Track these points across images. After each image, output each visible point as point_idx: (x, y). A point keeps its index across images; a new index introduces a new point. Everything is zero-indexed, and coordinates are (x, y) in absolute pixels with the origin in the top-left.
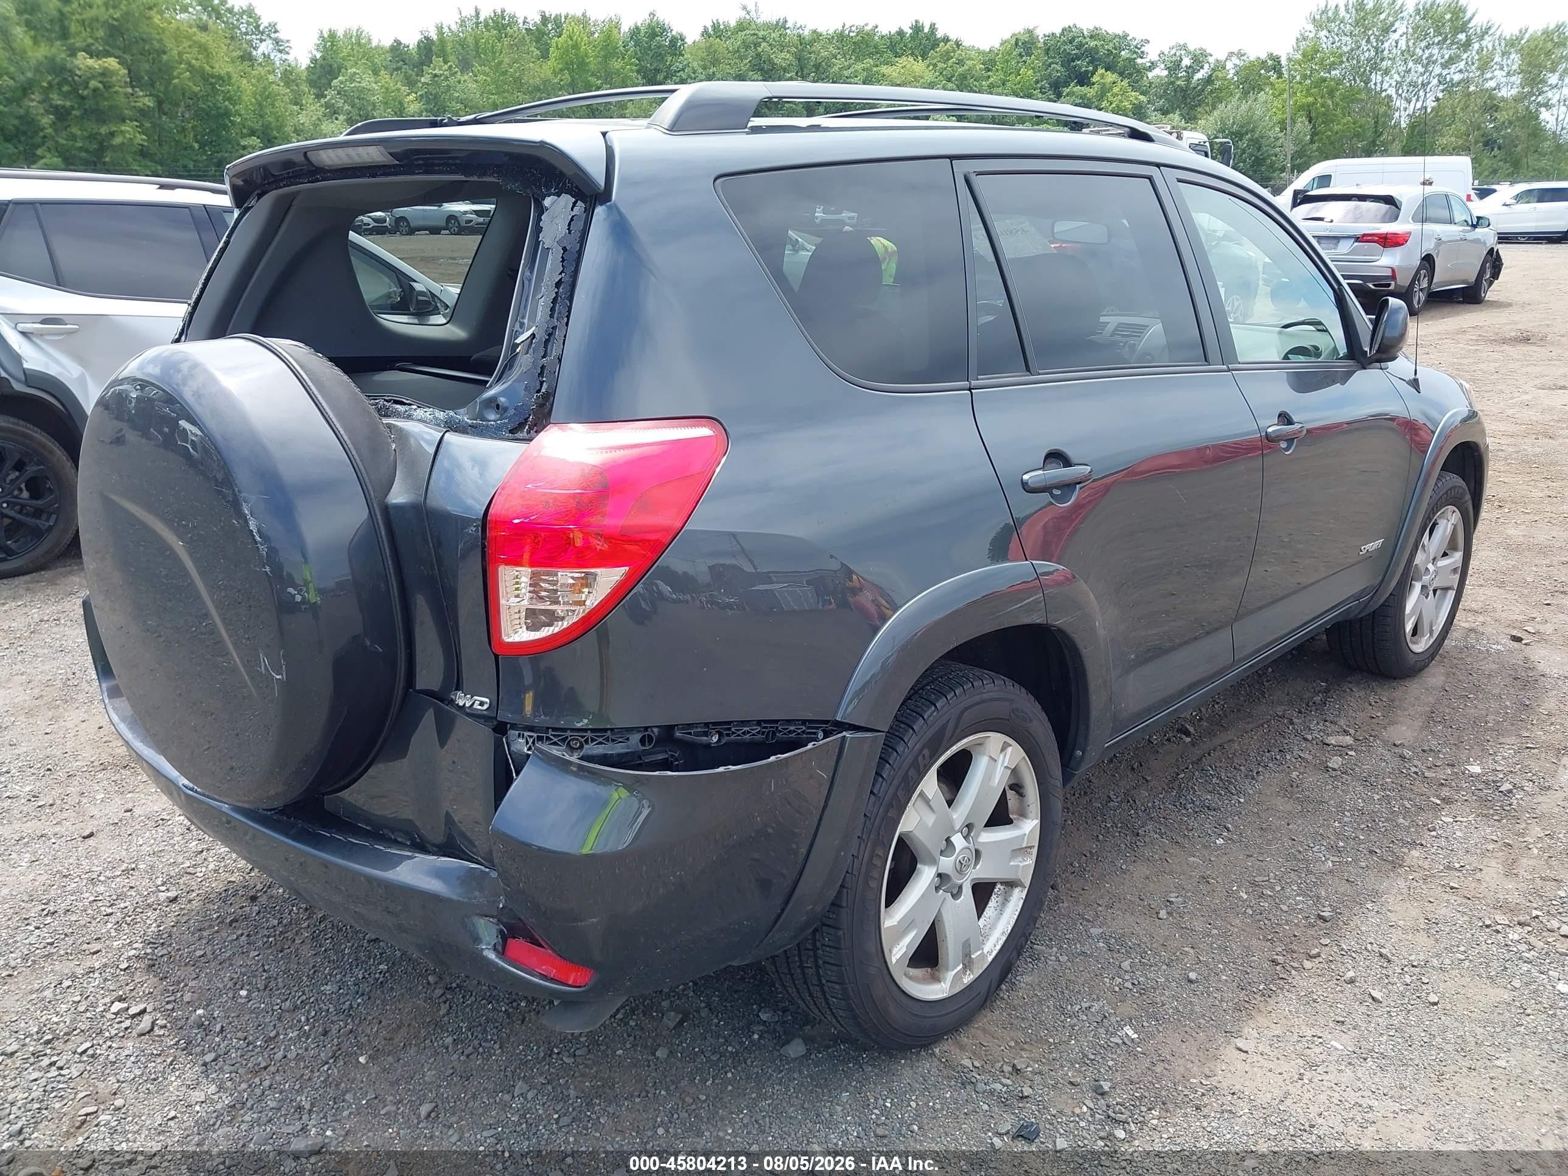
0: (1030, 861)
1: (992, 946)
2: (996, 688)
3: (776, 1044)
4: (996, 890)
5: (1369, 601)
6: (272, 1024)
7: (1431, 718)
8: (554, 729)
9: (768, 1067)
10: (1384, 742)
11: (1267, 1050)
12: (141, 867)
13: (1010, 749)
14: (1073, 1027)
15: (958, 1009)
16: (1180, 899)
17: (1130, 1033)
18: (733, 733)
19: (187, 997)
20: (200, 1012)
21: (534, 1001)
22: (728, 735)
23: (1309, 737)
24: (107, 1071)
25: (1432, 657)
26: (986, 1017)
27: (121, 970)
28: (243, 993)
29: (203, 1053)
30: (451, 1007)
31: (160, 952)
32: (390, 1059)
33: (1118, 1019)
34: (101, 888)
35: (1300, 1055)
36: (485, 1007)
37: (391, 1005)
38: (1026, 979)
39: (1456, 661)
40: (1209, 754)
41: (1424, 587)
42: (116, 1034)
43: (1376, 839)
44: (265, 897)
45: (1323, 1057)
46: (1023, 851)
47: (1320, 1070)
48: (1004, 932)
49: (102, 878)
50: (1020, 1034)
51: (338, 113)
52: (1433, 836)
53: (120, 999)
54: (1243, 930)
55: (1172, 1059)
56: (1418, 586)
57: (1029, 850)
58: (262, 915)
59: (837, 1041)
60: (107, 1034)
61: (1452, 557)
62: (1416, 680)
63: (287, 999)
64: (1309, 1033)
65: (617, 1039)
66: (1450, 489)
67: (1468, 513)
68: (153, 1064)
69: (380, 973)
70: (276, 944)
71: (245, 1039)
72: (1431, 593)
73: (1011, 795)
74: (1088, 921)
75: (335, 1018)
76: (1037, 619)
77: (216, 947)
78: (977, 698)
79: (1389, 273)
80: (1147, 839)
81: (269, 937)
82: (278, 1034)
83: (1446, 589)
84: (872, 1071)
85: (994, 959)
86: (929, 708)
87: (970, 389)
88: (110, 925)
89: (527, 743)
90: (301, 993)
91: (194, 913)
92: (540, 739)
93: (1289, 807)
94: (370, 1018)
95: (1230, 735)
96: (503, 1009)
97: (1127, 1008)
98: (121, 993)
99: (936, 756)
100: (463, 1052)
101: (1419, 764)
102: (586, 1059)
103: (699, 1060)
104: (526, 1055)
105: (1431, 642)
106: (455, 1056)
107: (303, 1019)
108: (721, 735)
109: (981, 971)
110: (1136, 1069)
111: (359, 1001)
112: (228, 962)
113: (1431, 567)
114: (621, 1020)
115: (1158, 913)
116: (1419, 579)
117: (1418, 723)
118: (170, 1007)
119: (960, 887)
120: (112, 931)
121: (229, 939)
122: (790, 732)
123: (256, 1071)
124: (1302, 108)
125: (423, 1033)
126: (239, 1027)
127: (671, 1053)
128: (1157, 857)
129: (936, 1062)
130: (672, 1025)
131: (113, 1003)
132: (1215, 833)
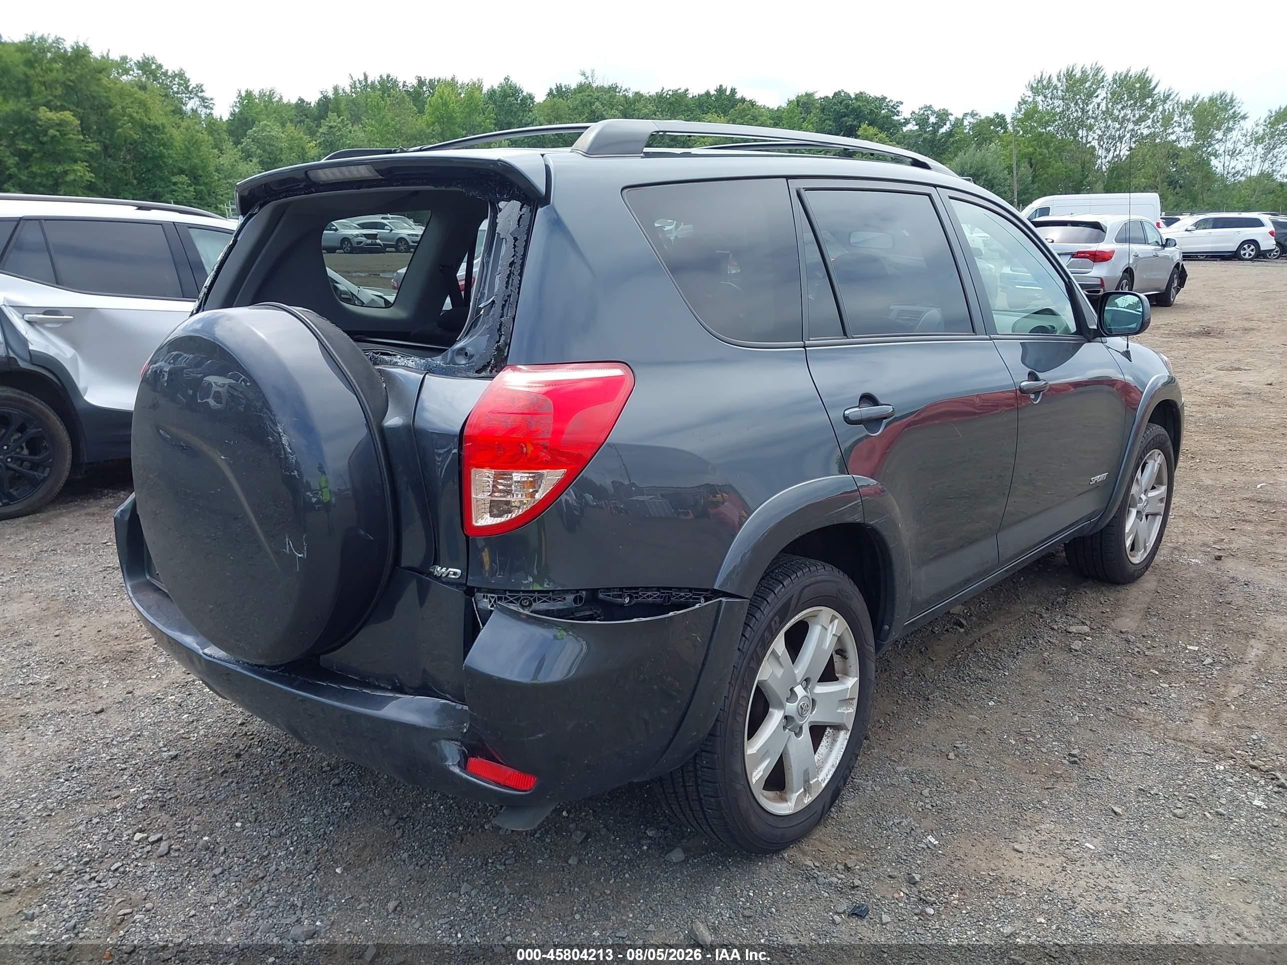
0: (852, 710)
1: (825, 775)
2: (826, 573)
3: (660, 853)
4: (826, 733)
5: (1098, 522)
6: (264, 846)
7: (1147, 613)
8: (510, 591)
9: (656, 870)
10: (1113, 630)
11: (1037, 850)
12: (145, 733)
13: (836, 621)
14: (888, 837)
15: (801, 823)
16: (964, 745)
17: (933, 840)
18: (641, 596)
19: (194, 828)
20: (206, 838)
21: (469, 827)
22: (637, 598)
23: (1056, 627)
24: (136, 884)
25: (1147, 567)
26: (821, 831)
27: (139, 809)
28: (238, 824)
29: (212, 868)
30: (404, 832)
31: (168, 795)
32: (360, 870)
33: (923, 831)
34: (115, 750)
35: (1063, 854)
36: (431, 831)
37: (357, 831)
38: (849, 803)
39: (1164, 571)
40: (979, 641)
41: (1138, 512)
42: (140, 857)
43: (1111, 700)
44: (246, 754)
45: (1079, 855)
46: (846, 702)
47: (1078, 864)
48: (833, 765)
49: (115, 743)
50: (848, 843)
51: (252, 157)
52: (1154, 697)
53: (141, 831)
54: (1014, 766)
55: (965, 858)
56: (1134, 512)
57: (851, 701)
58: (246, 768)
59: (707, 850)
60: (133, 856)
61: (1158, 490)
62: (1135, 585)
63: (273, 829)
64: (1068, 838)
65: (537, 852)
66: (1156, 436)
67: (1170, 456)
68: (172, 877)
69: (345, 808)
70: (260, 789)
71: (244, 858)
72: (1144, 517)
73: (837, 658)
74: (894, 761)
75: (314, 841)
76: (857, 518)
77: (212, 792)
78: (813, 579)
79: (1099, 282)
80: (936, 703)
81: (254, 783)
82: (269, 854)
83: (1155, 515)
84: (737, 871)
85: (826, 786)
86: (778, 585)
87: (804, 347)
88: (125, 777)
89: (490, 602)
90: (284, 824)
91: (191, 767)
92: (500, 599)
93: (1043, 678)
94: (341, 841)
95: (994, 626)
96: (446, 832)
97: (928, 823)
98: (140, 826)
99: (784, 622)
100: (417, 864)
101: (1141, 646)
102: (514, 867)
103: (602, 865)
104: (467, 865)
105: (1145, 556)
106: (412, 867)
107: (288, 842)
108: (631, 597)
109: (817, 794)
110: (938, 866)
111: (331, 828)
112: (223, 802)
113: (1143, 497)
114: (538, 838)
115: (947, 755)
116: (1135, 506)
117: (1138, 617)
118: (181, 835)
119: (801, 728)
120: (128, 781)
121: (223, 785)
122: (681, 597)
123: (256, 880)
124: (1024, 156)
125: (384, 851)
126: (238, 849)
127: (580, 861)
128: (944, 715)
129: (785, 864)
130: (579, 841)
131: (135, 833)
132: (988, 697)
